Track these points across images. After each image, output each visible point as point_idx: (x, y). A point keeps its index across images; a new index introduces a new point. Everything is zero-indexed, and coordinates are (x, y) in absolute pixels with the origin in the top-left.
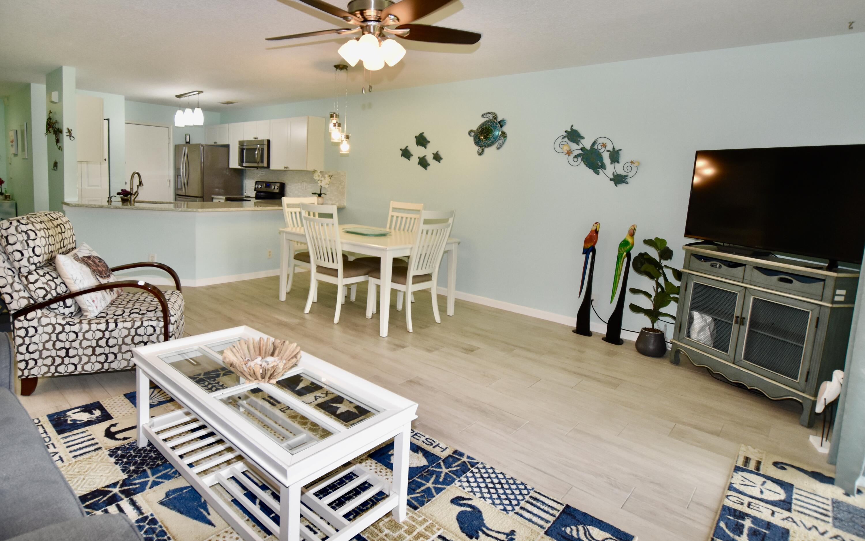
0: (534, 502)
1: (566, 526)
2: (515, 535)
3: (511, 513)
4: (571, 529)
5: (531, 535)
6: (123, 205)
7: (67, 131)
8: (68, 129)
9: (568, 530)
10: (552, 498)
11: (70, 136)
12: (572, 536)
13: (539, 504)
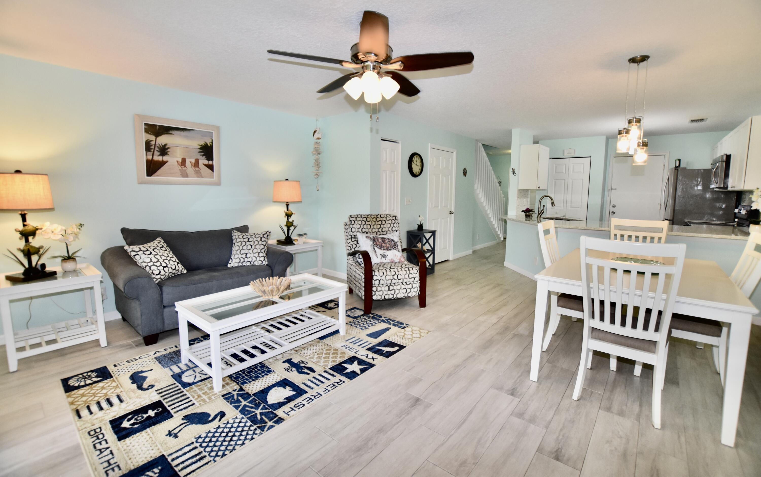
0: (198, 457)
1: (161, 470)
2: (173, 437)
3: (194, 440)
4: (156, 473)
5: (167, 446)
6: (526, 220)
7: (512, 170)
8: (513, 169)
9: (156, 470)
10: (196, 471)
11: (514, 173)
12: (149, 471)
13: (194, 460)
